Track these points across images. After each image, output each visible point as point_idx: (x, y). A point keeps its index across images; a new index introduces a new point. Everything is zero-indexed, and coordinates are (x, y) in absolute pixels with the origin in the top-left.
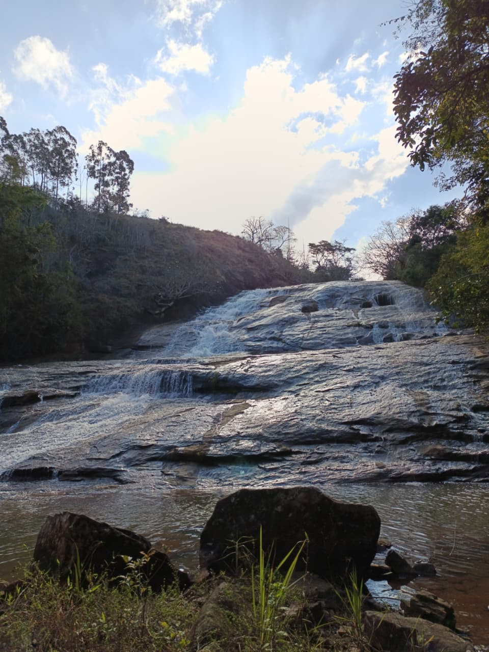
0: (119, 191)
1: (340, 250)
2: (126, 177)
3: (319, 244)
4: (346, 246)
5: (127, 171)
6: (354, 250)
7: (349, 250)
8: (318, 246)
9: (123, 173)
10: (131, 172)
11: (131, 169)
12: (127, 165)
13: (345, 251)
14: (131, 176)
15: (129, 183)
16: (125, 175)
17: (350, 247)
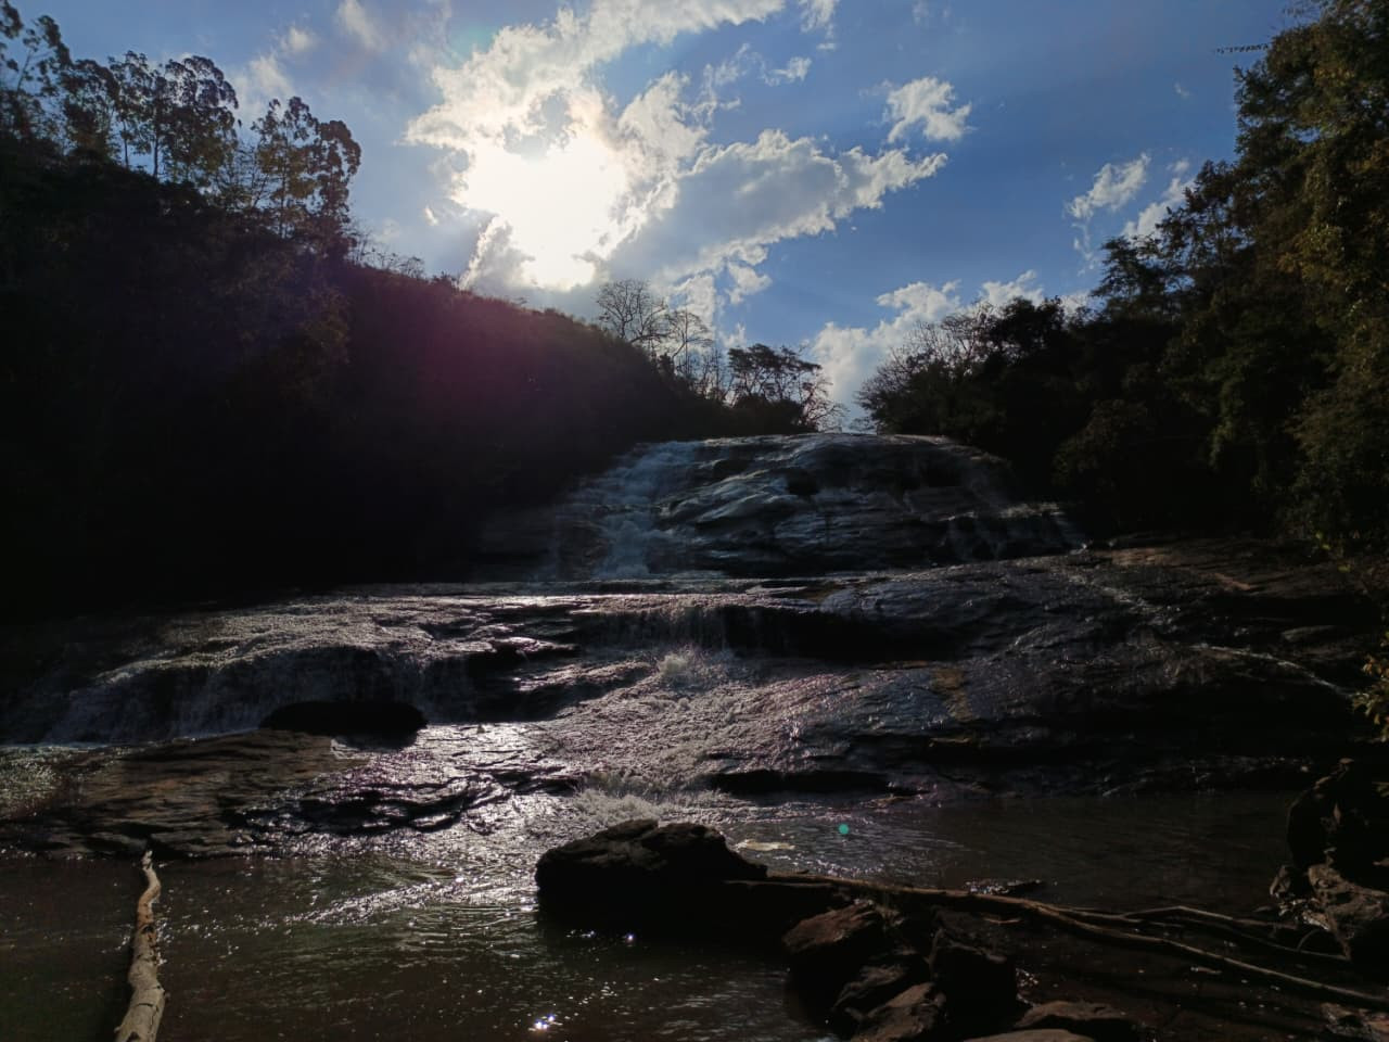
0: (325, 207)
1: (790, 366)
2: (342, 179)
3: (749, 351)
4: (804, 359)
5: (345, 166)
6: (819, 367)
7: (809, 367)
8: (749, 355)
9: (335, 169)
10: (353, 170)
11: (355, 163)
12: (344, 153)
13: (799, 369)
14: (353, 178)
15: (347, 192)
16: (341, 173)
17: (812, 362)
